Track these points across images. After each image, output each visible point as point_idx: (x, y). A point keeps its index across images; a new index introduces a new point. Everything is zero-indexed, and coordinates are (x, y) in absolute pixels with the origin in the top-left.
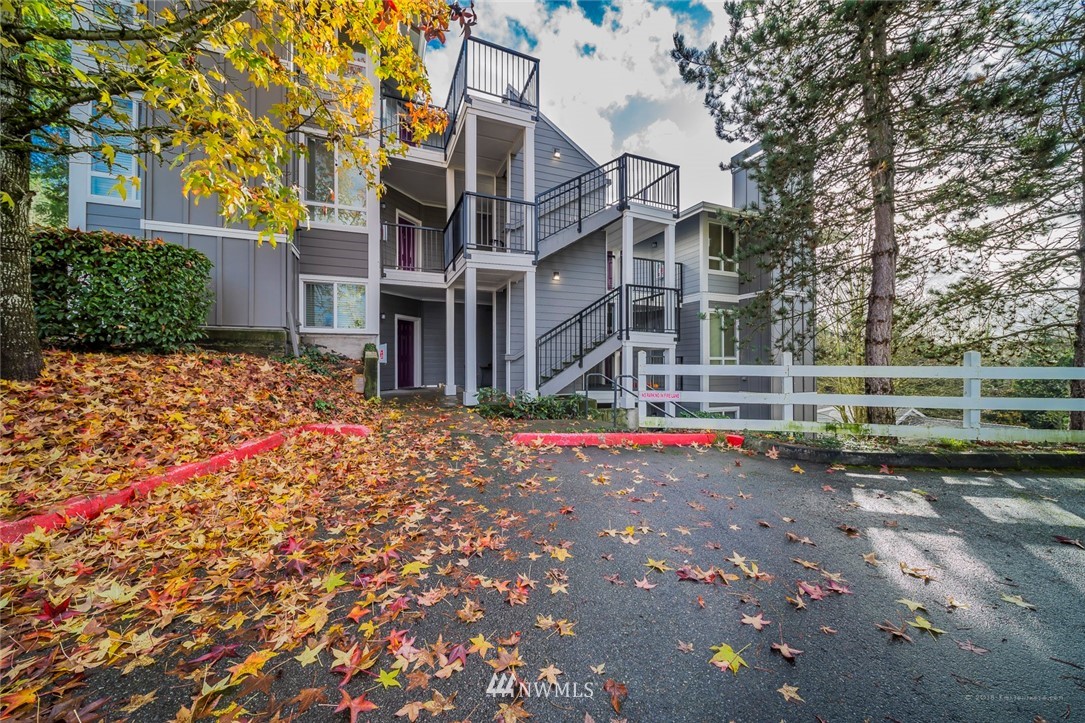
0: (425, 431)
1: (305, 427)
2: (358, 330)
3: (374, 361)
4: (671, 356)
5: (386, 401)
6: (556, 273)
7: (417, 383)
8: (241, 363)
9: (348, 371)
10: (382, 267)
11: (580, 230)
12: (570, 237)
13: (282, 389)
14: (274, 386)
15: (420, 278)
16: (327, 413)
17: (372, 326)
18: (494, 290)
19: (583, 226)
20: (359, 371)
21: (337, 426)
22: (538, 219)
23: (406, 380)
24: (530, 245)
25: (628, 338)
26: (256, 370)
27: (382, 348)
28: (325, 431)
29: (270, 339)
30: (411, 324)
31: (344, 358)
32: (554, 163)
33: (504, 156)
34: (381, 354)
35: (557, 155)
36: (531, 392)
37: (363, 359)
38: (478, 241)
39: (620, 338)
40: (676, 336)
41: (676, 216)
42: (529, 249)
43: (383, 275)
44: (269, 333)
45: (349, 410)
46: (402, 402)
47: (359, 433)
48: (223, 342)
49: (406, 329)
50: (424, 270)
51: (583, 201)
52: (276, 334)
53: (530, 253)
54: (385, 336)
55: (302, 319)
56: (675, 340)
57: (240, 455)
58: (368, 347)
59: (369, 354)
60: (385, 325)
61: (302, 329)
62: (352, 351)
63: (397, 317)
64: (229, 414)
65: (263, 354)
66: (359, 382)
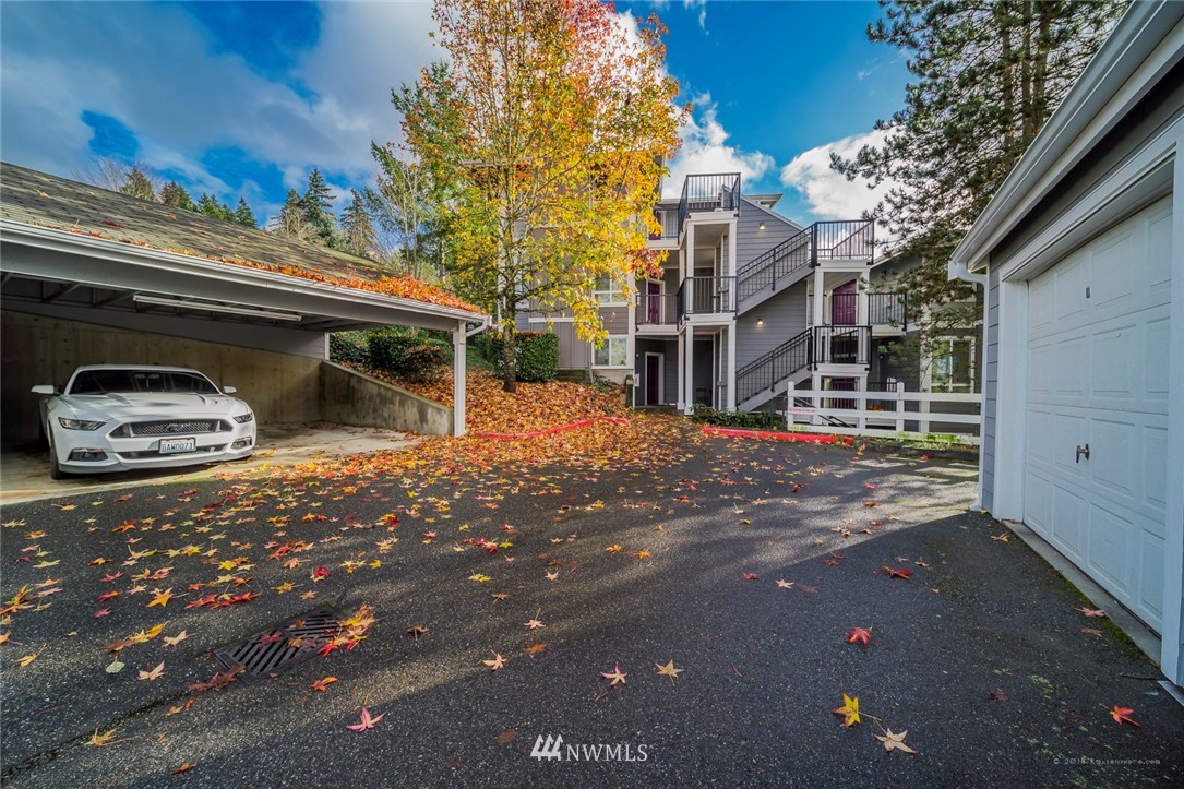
0: (655, 424)
1: (600, 417)
2: (622, 367)
3: (632, 386)
4: (863, 383)
5: (638, 411)
6: (759, 320)
7: (661, 402)
8: (571, 386)
9: (617, 391)
10: (636, 324)
11: (773, 289)
12: (767, 294)
13: (589, 400)
14: (586, 398)
15: (664, 329)
16: (609, 413)
17: (630, 364)
18: (714, 333)
19: (776, 286)
20: (623, 392)
21: (615, 419)
22: (738, 284)
23: (653, 399)
24: (732, 306)
25: (816, 369)
26: (577, 391)
27: (636, 377)
28: (609, 420)
29: (580, 374)
30: (657, 358)
31: (615, 384)
32: (760, 235)
33: (719, 237)
34: (636, 382)
35: (762, 228)
36: (731, 408)
37: (625, 385)
38: (694, 308)
39: (810, 369)
40: (868, 366)
41: (872, 263)
42: (730, 309)
43: (637, 330)
44: (580, 371)
45: (619, 412)
46: (647, 412)
47: (624, 422)
48: (564, 376)
49: (653, 362)
50: (666, 323)
51: (777, 265)
52: (583, 371)
53: (732, 311)
54: (638, 369)
55: (593, 362)
56: (866, 369)
57: (580, 425)
58: (629, 377)
59: (629, 382)
60: (639, 362)
61: (593, 367)
62: (619, 380)
63: (647, 354)
64: (572, 409)
65: (577, 382)
66: (623, 398)
